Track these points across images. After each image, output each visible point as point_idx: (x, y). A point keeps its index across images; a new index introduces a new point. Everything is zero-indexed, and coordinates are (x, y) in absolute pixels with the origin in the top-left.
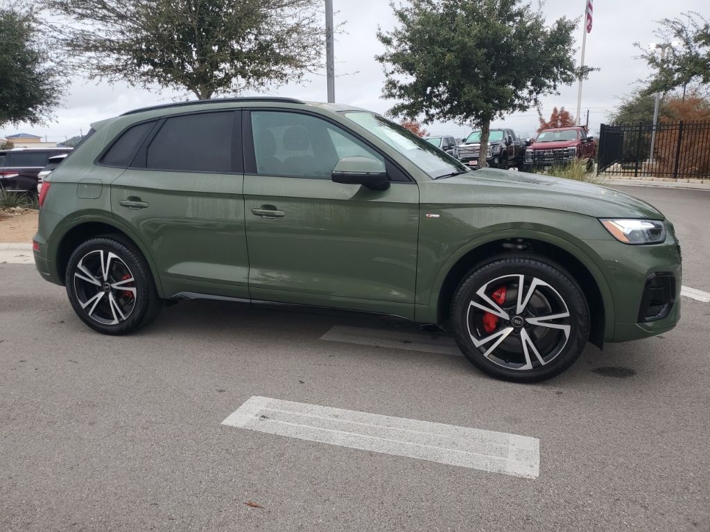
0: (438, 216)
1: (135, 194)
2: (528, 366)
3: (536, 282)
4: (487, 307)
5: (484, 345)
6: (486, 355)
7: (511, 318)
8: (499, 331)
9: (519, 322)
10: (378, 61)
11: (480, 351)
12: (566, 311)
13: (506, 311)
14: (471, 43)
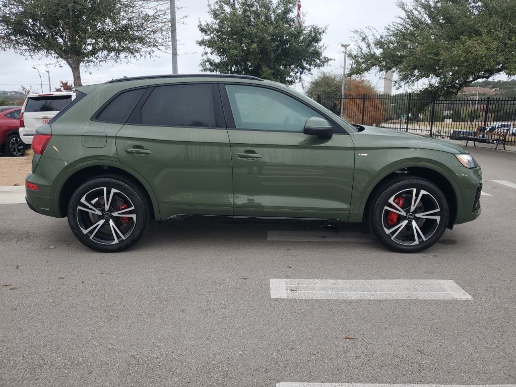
0: (366, 155)
1: (138, 143)
2: (417, 242)
3: (423, 192)
4: (395, 209)
5: (391, 233)
6: (392, 238)
7: (407, 215)
8: (399, 223)
9: (411, 217)
10: (198, 45)
11: (389, 236)
12: (438, 208)
13: (405, 211)
14: (268, 38)
